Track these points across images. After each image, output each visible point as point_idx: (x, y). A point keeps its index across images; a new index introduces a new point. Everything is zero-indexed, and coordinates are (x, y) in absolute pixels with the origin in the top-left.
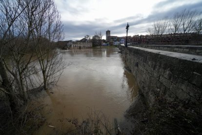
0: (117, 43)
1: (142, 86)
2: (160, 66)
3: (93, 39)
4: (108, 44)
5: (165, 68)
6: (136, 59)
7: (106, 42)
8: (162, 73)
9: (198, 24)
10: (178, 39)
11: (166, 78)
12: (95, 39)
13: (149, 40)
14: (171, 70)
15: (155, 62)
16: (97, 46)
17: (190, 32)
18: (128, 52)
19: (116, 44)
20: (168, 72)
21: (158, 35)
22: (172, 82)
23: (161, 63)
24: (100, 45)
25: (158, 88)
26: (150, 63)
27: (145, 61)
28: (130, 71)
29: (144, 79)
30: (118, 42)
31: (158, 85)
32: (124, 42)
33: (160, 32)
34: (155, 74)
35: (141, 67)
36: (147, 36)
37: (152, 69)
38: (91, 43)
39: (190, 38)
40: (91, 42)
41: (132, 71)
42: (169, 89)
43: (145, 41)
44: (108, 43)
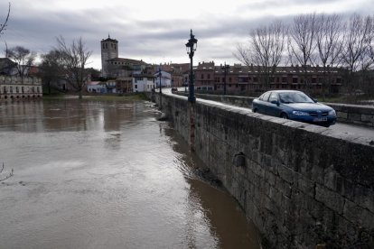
0: (144, 85)
1: (269, 223)
2: (311, 161)
3: (44, 66)
4: (109, 89)
5: (323, 165)
6: (235, 142)
7: (102, 80)
8: (320, 178)
9: (346, 49)
10: (314, 80)
11: (331, 190)
12: (55, 64)
13: (245, 80)
14: (338, 169)
15: (297, 150)
16: (66, 91)
17: (334, 66)
18: (201, 121)
19: (140, 89)
20: (331, 174)
21: (265, 68)
22: (344, 197)
23: (311, 154)
24: (79, 89)
25: (315, 219)
26: (282, 153)
27: (267, 148)
28: (219, 183)
29: (273, 202)
30: (150, 83)
31: (315, 211)
32: (168, 82)
33: (270, 59)
34: (303, 184)
35: (256, 168)
36: (237, 68)
37: (292, 170)
38: (38, 81)
39: (338, 80)
40: (38, 75)
41: (225, 183)
42: (341, 215)
43: (234, 81)
44: (113, 83)
